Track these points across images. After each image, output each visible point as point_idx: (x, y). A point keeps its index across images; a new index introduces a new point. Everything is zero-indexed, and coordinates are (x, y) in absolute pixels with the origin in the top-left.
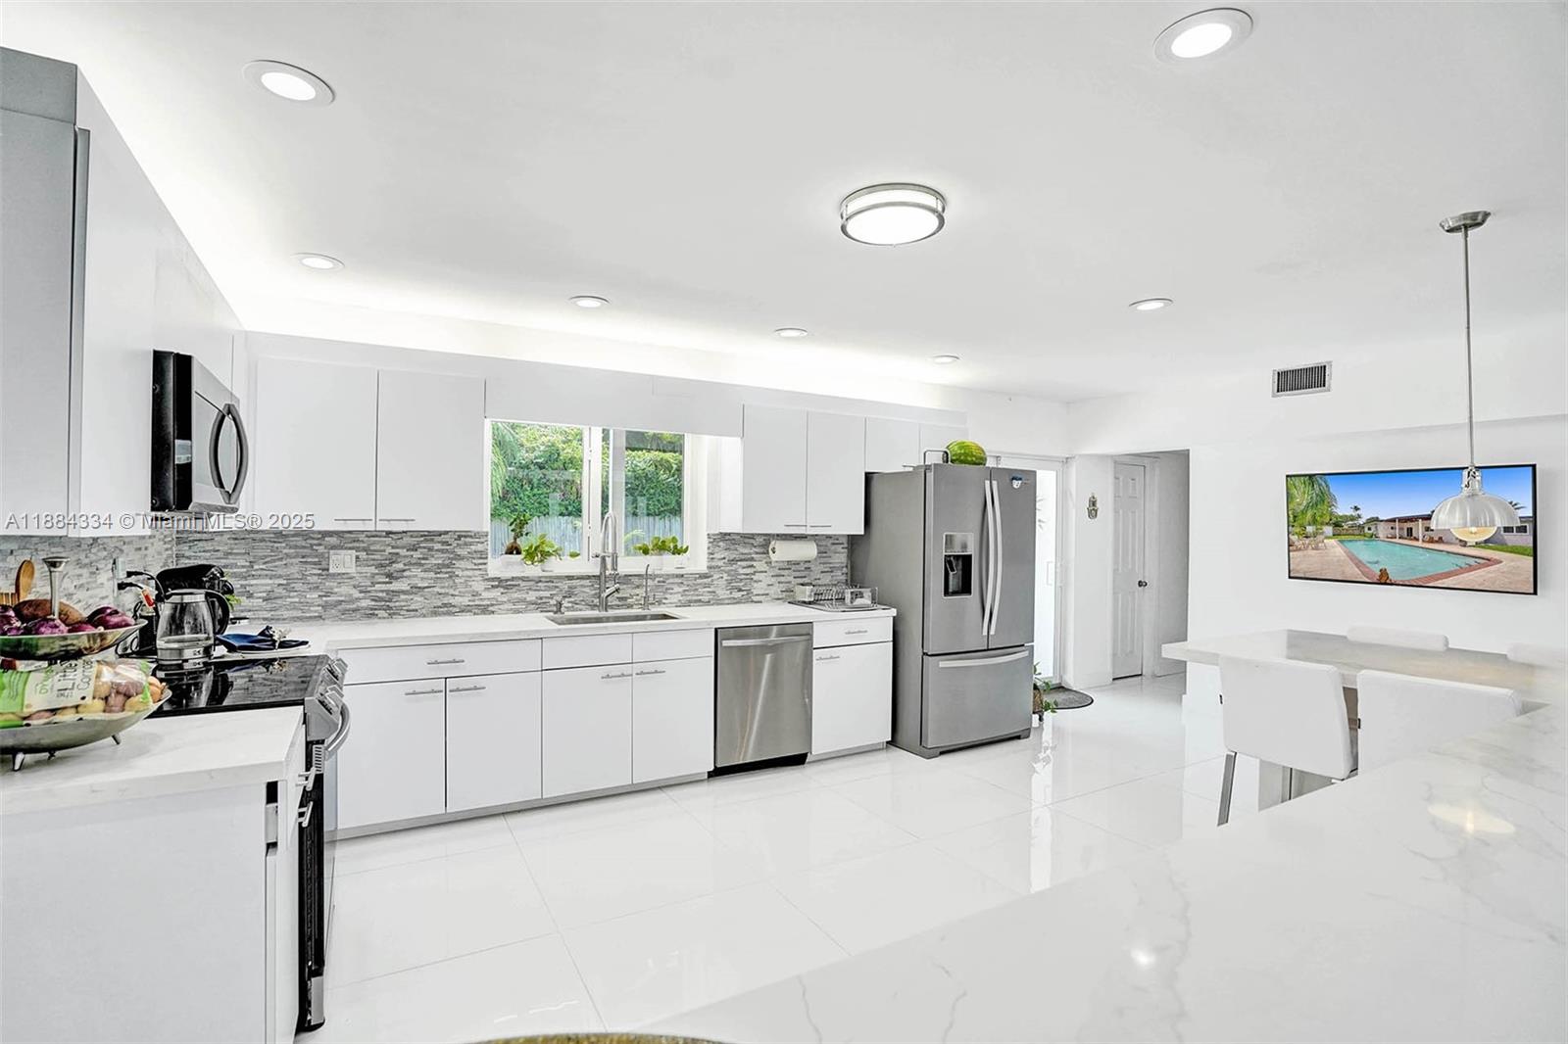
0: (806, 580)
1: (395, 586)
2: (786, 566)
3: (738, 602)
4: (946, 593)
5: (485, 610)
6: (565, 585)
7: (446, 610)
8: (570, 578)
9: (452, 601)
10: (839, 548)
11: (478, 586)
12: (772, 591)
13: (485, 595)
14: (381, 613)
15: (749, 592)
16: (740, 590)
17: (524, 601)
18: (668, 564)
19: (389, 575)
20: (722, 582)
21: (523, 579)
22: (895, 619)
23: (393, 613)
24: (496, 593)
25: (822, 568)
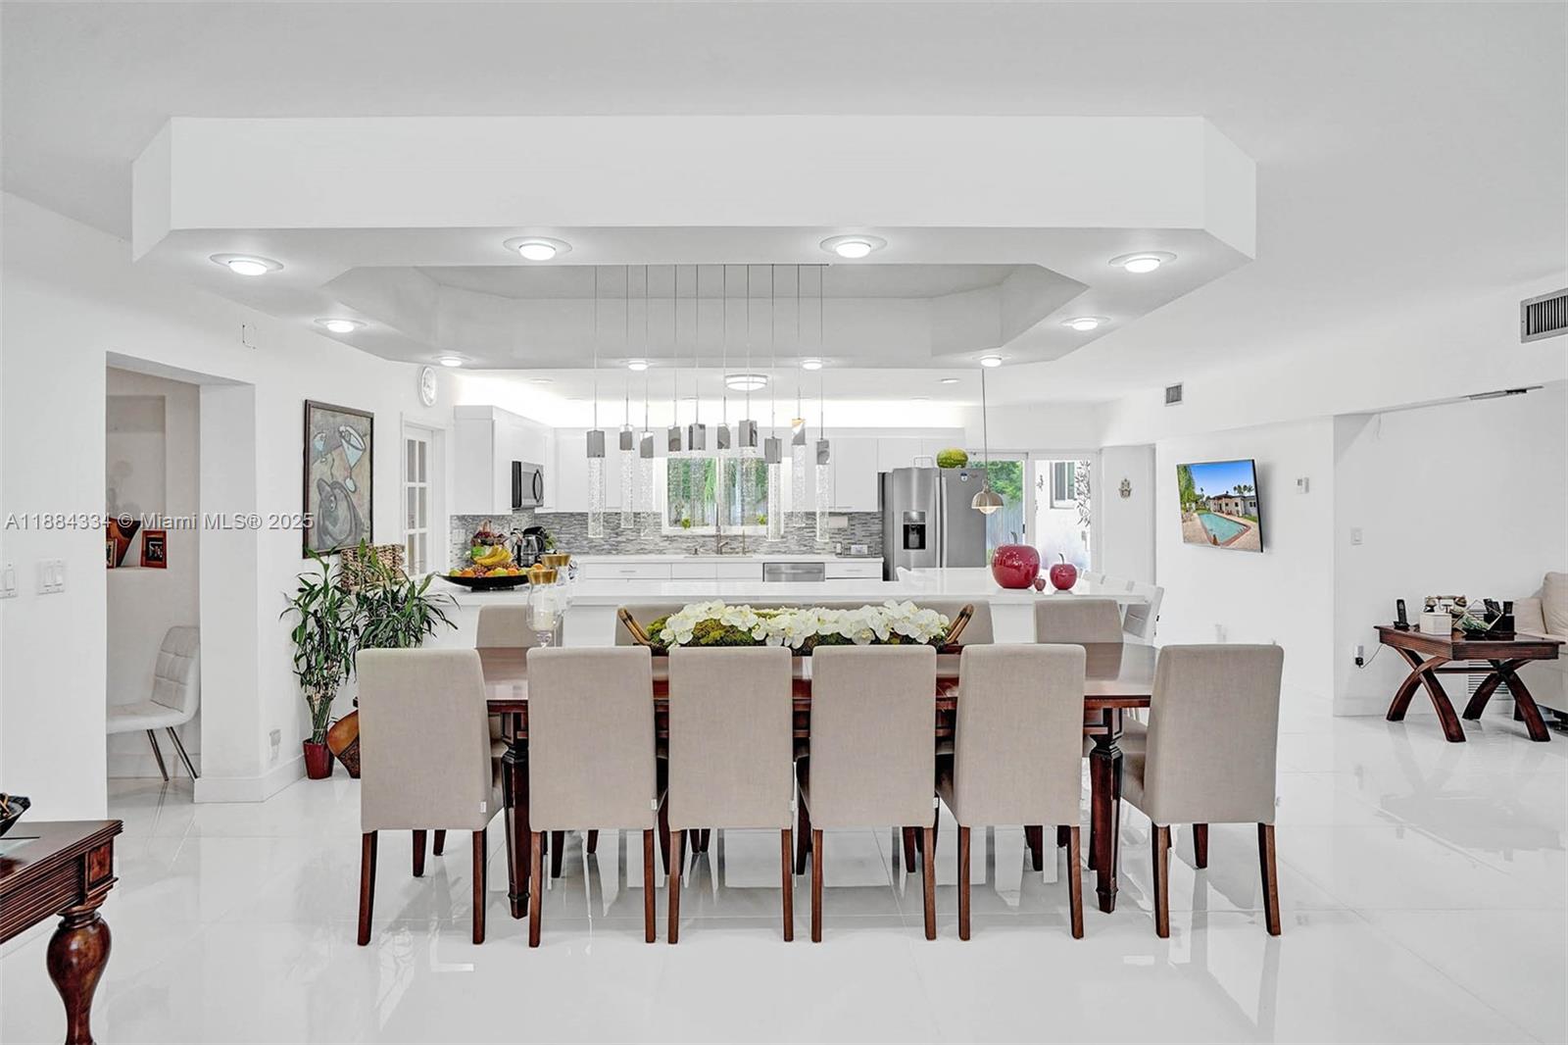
0: (853, 541)
1: (619, 539)
2: (836, 531)
3: (804, 553)
4: (906, 546)
5: (661, 552)
6: (701, 540)
7: (641, 551)
8: (704, 536)
9: (646, 547)
10: (876, 521)
11: (658, 540)
12: (827, 547)
13: (661, 544)
14: (614, 552)
15: (812, 547)
16: (805, 546)
17: (680, 548)
18: (761, 530)
19: (617, 534)
20: (794, 541)
21: (680, 537)
22: (884, 564)
23: (619, 552)
24: (666, 543)
25: (863, 534)
